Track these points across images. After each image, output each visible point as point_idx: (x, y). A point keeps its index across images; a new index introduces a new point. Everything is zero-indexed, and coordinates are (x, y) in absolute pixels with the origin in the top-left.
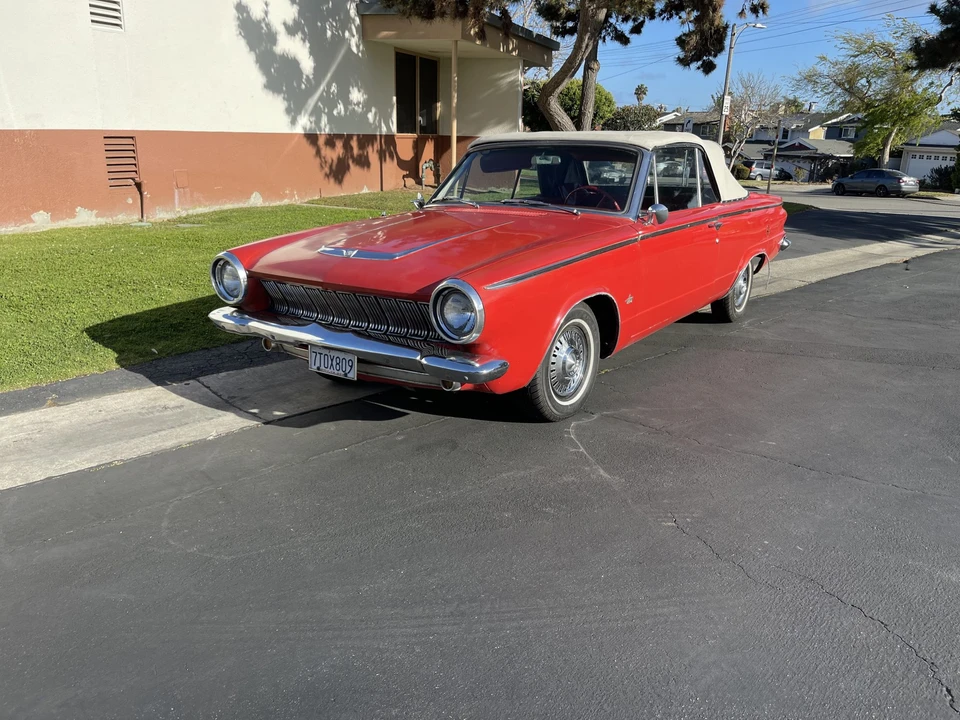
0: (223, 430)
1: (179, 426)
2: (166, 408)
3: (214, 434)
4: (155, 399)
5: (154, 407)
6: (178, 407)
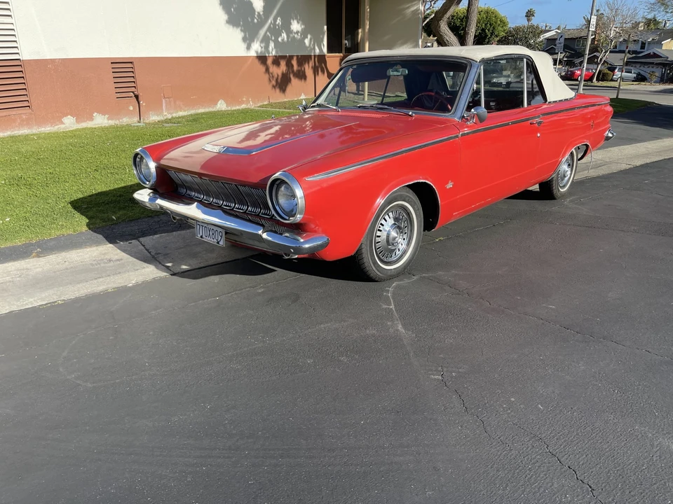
0: (140, 279)
3: (134, 282)
4: (105, 254)
5: (102, 260)
6: (118, 260)
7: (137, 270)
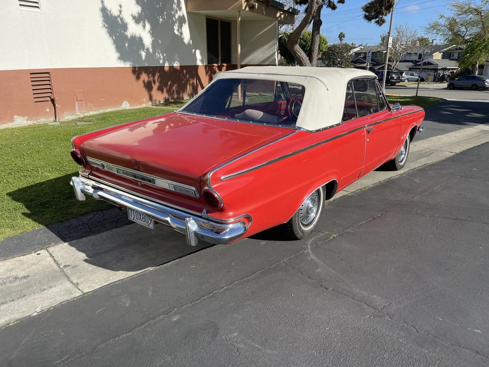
0: (46, 305)
1: (18, 299)
2: (16, 278)
3: (38, 310)
4: (11, 270)
5: (8, 278)
6: (25, 277)
7: (44, 290)
